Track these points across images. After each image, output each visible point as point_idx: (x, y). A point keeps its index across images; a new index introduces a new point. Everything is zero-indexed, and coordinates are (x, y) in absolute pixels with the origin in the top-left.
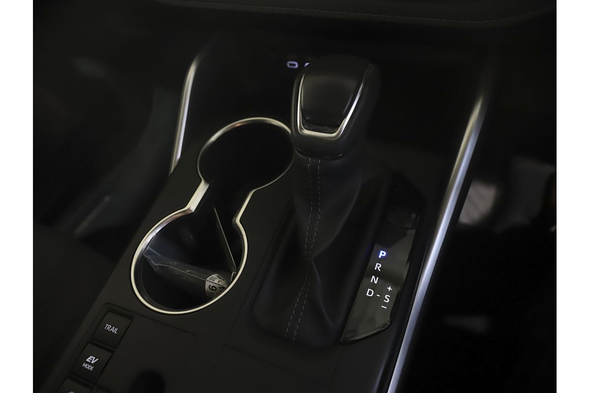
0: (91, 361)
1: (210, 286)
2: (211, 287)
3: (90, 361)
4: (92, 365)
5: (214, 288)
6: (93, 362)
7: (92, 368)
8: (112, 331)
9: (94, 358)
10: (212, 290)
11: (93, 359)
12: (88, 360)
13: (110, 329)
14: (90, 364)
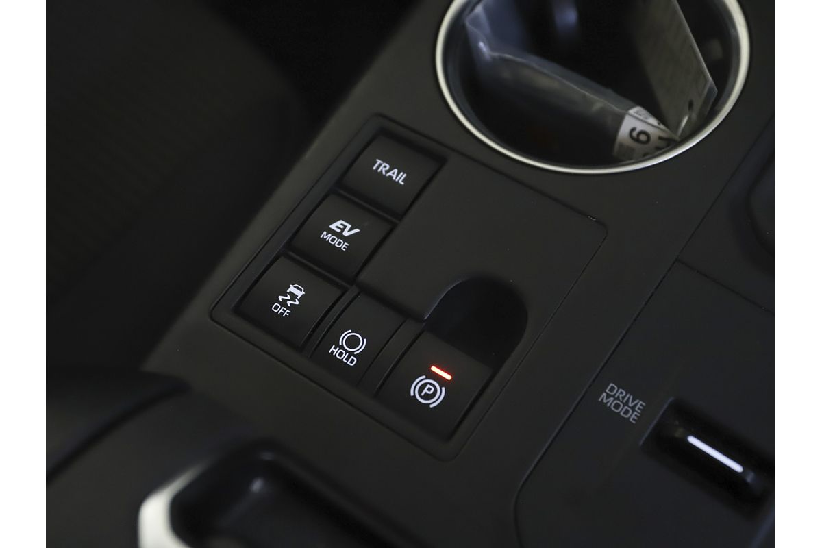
0: (343, 230)
1: (633, 129)
2: (635, 134)
3: (338, 231)
4: (345, 239)
5: (643, 138)
6: (346, 233)
7: (344, 246)
8: (392, 177)
9: (349, 226)
10: (637, 140)
11: (345, 227)
12: (333, 226)
13: (387, 172)
14: (340, 235)
